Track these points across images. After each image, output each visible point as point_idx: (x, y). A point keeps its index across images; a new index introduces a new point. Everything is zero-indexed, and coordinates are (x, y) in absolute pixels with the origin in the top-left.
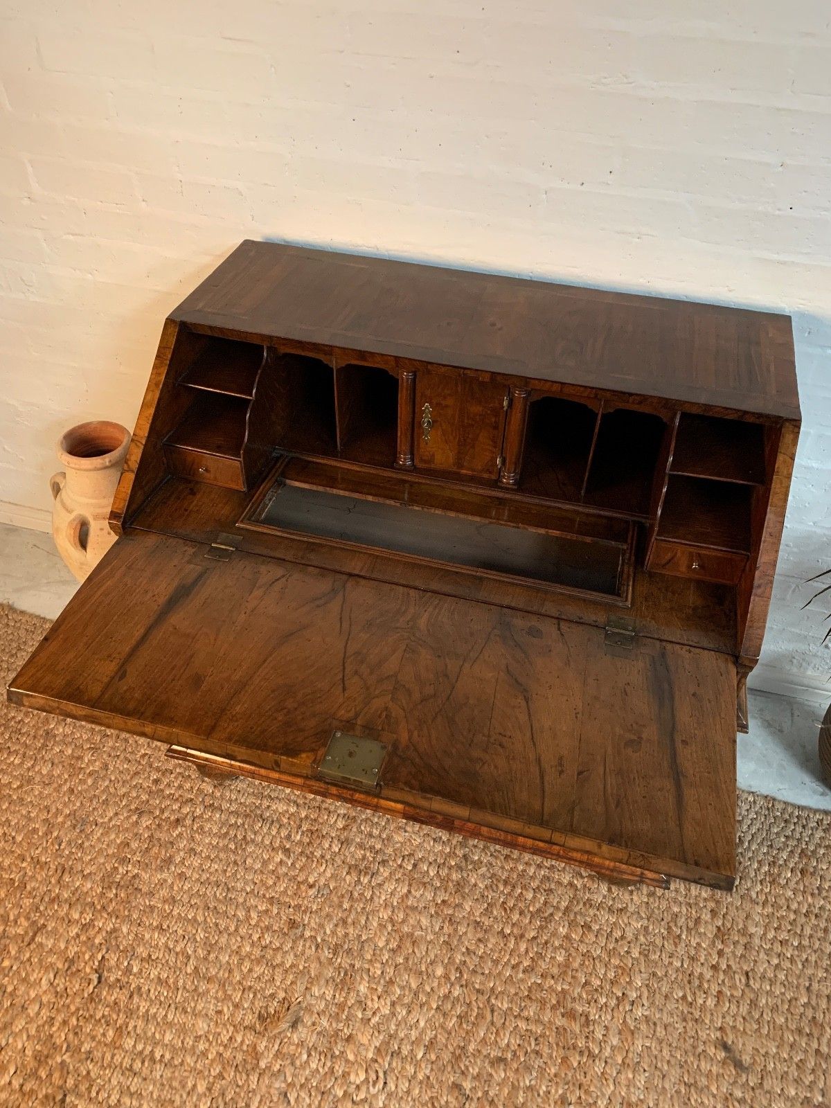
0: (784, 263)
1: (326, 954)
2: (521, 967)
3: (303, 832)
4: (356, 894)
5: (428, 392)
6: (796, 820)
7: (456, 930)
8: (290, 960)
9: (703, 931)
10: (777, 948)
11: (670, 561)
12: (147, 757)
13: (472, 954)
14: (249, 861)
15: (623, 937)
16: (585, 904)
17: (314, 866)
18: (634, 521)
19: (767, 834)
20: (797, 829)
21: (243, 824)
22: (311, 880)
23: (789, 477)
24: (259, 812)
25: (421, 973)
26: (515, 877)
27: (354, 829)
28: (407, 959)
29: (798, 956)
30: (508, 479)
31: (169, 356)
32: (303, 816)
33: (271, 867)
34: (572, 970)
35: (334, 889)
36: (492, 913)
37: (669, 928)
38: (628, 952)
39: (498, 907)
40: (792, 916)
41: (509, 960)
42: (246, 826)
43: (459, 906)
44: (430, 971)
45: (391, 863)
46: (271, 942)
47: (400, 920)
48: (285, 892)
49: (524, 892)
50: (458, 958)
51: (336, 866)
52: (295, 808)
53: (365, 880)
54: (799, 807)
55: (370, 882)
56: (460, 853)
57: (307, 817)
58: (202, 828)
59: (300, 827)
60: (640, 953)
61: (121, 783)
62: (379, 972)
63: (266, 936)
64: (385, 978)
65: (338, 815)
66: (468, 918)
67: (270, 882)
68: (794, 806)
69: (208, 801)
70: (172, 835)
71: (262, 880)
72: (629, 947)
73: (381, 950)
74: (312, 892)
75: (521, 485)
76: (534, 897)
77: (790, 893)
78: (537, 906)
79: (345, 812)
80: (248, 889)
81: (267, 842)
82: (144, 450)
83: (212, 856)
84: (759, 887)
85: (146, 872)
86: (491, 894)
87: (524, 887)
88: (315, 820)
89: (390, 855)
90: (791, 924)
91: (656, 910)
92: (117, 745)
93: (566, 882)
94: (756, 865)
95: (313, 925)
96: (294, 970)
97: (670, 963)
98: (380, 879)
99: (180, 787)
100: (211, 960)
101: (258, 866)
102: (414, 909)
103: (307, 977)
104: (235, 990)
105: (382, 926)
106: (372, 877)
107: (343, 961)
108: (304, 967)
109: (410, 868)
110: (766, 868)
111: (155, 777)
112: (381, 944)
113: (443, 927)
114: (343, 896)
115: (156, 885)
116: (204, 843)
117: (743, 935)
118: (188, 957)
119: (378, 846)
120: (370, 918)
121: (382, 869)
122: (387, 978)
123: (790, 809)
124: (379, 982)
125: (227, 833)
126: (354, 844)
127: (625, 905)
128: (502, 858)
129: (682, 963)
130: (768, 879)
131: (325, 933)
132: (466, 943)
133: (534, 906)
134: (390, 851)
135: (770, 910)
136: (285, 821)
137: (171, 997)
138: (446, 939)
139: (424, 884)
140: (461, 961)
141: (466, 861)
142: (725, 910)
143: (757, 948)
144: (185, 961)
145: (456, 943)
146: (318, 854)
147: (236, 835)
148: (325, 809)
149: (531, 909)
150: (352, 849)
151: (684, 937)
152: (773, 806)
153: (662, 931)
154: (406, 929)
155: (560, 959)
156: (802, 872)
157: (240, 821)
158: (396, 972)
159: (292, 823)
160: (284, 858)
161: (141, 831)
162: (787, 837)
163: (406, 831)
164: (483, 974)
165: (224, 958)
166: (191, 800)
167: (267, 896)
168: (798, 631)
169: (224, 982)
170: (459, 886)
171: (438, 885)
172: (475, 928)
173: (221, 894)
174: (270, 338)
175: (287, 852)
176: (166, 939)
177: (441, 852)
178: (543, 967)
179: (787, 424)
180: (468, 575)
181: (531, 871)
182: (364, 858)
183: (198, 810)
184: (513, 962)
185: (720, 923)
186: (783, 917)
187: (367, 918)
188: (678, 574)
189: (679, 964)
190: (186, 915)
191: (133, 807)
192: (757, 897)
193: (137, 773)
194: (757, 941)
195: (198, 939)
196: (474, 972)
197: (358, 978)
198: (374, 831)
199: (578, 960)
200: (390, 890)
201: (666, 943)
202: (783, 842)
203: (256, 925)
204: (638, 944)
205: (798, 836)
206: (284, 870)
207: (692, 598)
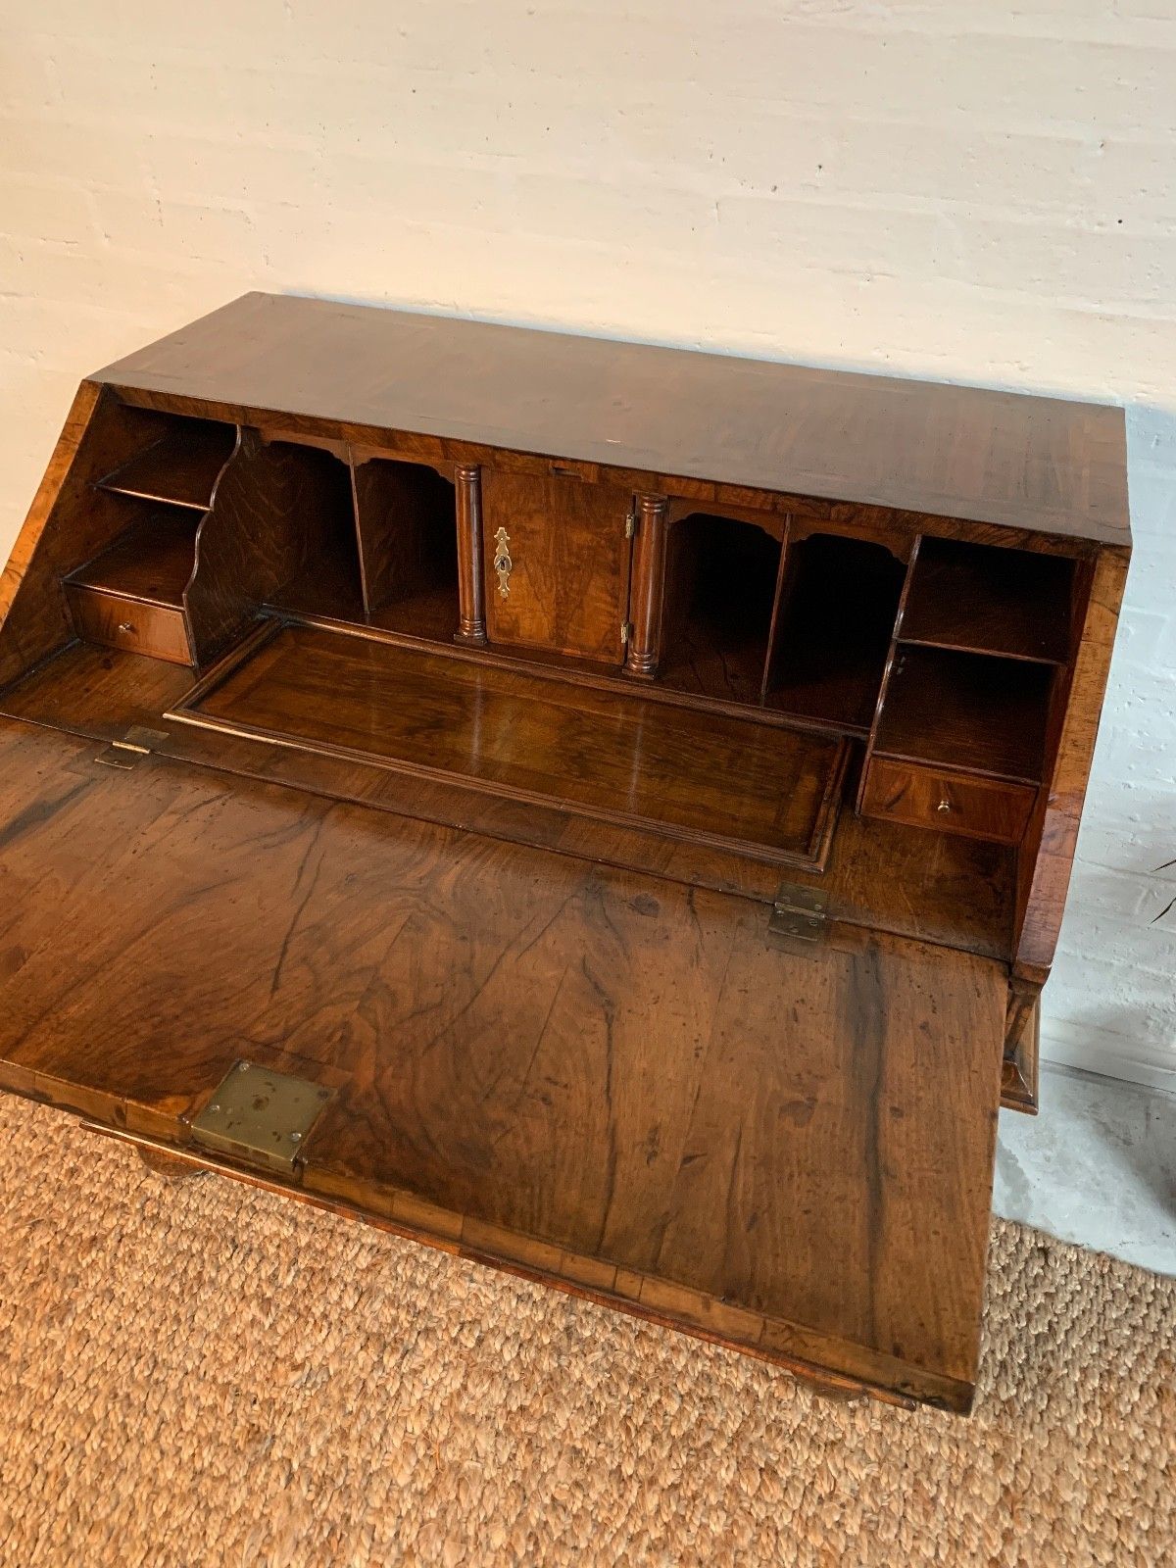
0: (1111, 319)
1: (303, 1492)
2: (646, 1541)
3: (298, 1271)
4: (371, 1386)
5: (502, 507)
6: (1150, 1299)
7: (536, 1463)
8: (239, 1498)
9: (977, 1491)
10: (1112, 1533)
11: (898, 798)
12: (64, 1131)
13: (561, 1510)
14: (200, 1316)
15: (832, 1495)
16: (768, 1428)
17: (308, 1331)
18: (846, 737)
19: (1099, 1322)
20: (1153, 1314)
21: (202, 1252)
22: (299, 1357)
23: (1109, 644)
24: (230, 1233)
25: (465, 1540)
26: (651, 1371)
27: (385, 1272)
28: (444, 1511)
29: (1148, 1549)
30: (639, 665)
31: (80, 438)
32: (303, 1244)
33: (235, 1329)
34: (737, 1552)
35: (335, 1374)
36: (604, 1435)
37: (917, 1482)
38: (839, 1524)
39: (616, 1425)
40: (1140, 1474)
41: (625, 1526)
42: (206, 1256)
43: (548, 1418)
44: (482, 1536)
45: (439, 1334)
46: (211, 1464)
47: (441, 1438)
48: (251, 1375)
49: (664, 1400)
50: (535, 1515)
51: (344, 1333)
52: (291, 1230)
53: (390, 1361)
54: (1156, 1276)
55: (399, 1366)
56: (560, 1323)
57: (309, 1246)
58: (131, 1254)
59: (295, 1261)
60: (861, 1527)
61: (13, 1171)
62: (391, 1533)
63: (205, 1453)
64: (399, 1545)
65: (362, 1245)
66: (561, 1442)
67: (229, 1356)
68: (1146, 1272)
69: (151, 1209)
70: (79, 1264)
71: (215, 1351)
72: (843, 1515)
73: (401, 1491)
74: (294, 1377)
75: (661, 674)
76: (681, 1410)
77: (1136, 1431)
78: (685, 1426)
79: (375, 1241)
80: (190, 1366)
81: (235, 1285)
82: (22, 586)
83: (140, 1305)
84: (1081, 1417)
85: (22, 1325)
86: (605, 1400)
87: (665, 1391)
88: (322, 1252)
89: (440, 1320)
90: (1138, 1489)
91: (894, 1448)
92: (21, 1108)
93: (739, 1386)
94: (1077, 1377)
95: (289, 1437)
96: (244, 1518)
97: (916, 1550)
98: (416, 1362)
99: (110, 1182)
100: (102, 1490)
101: (213, 1326)
102: (468, 1418)
103: (264, 1532)
104: (134, 1548)
105: (409, 1447)
106: (403, 1358)
107: (330, 1507)
108: (262, 1515)
109: (471, 1344)
110: (1096, 1383)
111: (72, 1165)
112: (402, 1480)
113: (515, 1455)
114: (348, 1388)
115: (36, 1349)
116: (130, 1282)
117: (1050, 1504)
118: (65, 1483)
119: (422, 1304)
120: (390, 1430)
121: (422, 1344)
122: (404, 1547)
123: (1140, 1279)
124: (388, 1551)
125: (172, 1265)
126: (382, 1297)
127: (840, 1435)
128: (632, 1336)
129: (937, 1550)
130: (1098, 1403)
131: (307, 1454)
132: (552, 1488)
133: (679, 1426)
134: (440, 1312)
135: (1101, 1460)
136: (272, 1250)
137: (23, 1554)
138: (518, 1478)
139: (492, 1375)
140: (539, 1520)
141: (569, 1337)
142: (1019, 1455)
143: (1073, 1531)
144: (58, 1488)
145: (534, 1486)
146: (318, 1311)
147: (185, 1271)
148: (342, 1234)
149: (674, 1432)
150: (377, 1305)
151: (942, 1501)
152: (1111, 1270)
153: (904, 1487)
154: (449, 1455)
155: (717, 1528)
156: (1160, 1392)
157: (196, 1246)
158: (421, 1535)
159: (282, 1254)
160: (260, 1316)
161: (29, 1255)
162: (1134, 1328)
163: (472, 1281)
164: (575, 1548)
165: (126, 1488)
166: (124, 1205)
167: (220, 1380)
168: (1155, 972)
169: (119, 1534)
170: (552, 1382)
171: (517, 1377)
172: (571, 1461)
173: (142, 1372)
174: (244, 410)
175: (266, 1303)
176: (33, 1446)
177: (529, 1319)
178: (685, 1542)
179: (1106, 553)
180: (546, 809)
181: (680, 1362)
182: (395, 1321)
183: (130, 1223)
184: (631, 1530)
185: (1008, 1480)
186: (1123, 1474)
187: (385, 1431)
188: (913, 822)
189: (931, 1553)
190: (76, 1405)
191: (24, 1214)
192: (1078, 1434)
193: (43, 1157)
194: (1074, 1516)
195: (88, 1450)
196: (561, 1543)
197: (353, 1542)
198: (419, 1276)
199: (749, 1534)
200: (431, 1383)
201: (909, 1510)
202: (1127, 1337)
203: (192, 1433)
204: (859, 1510)
205: (1154, 1327)
206: (256, 1334)
207: (937, 863)
